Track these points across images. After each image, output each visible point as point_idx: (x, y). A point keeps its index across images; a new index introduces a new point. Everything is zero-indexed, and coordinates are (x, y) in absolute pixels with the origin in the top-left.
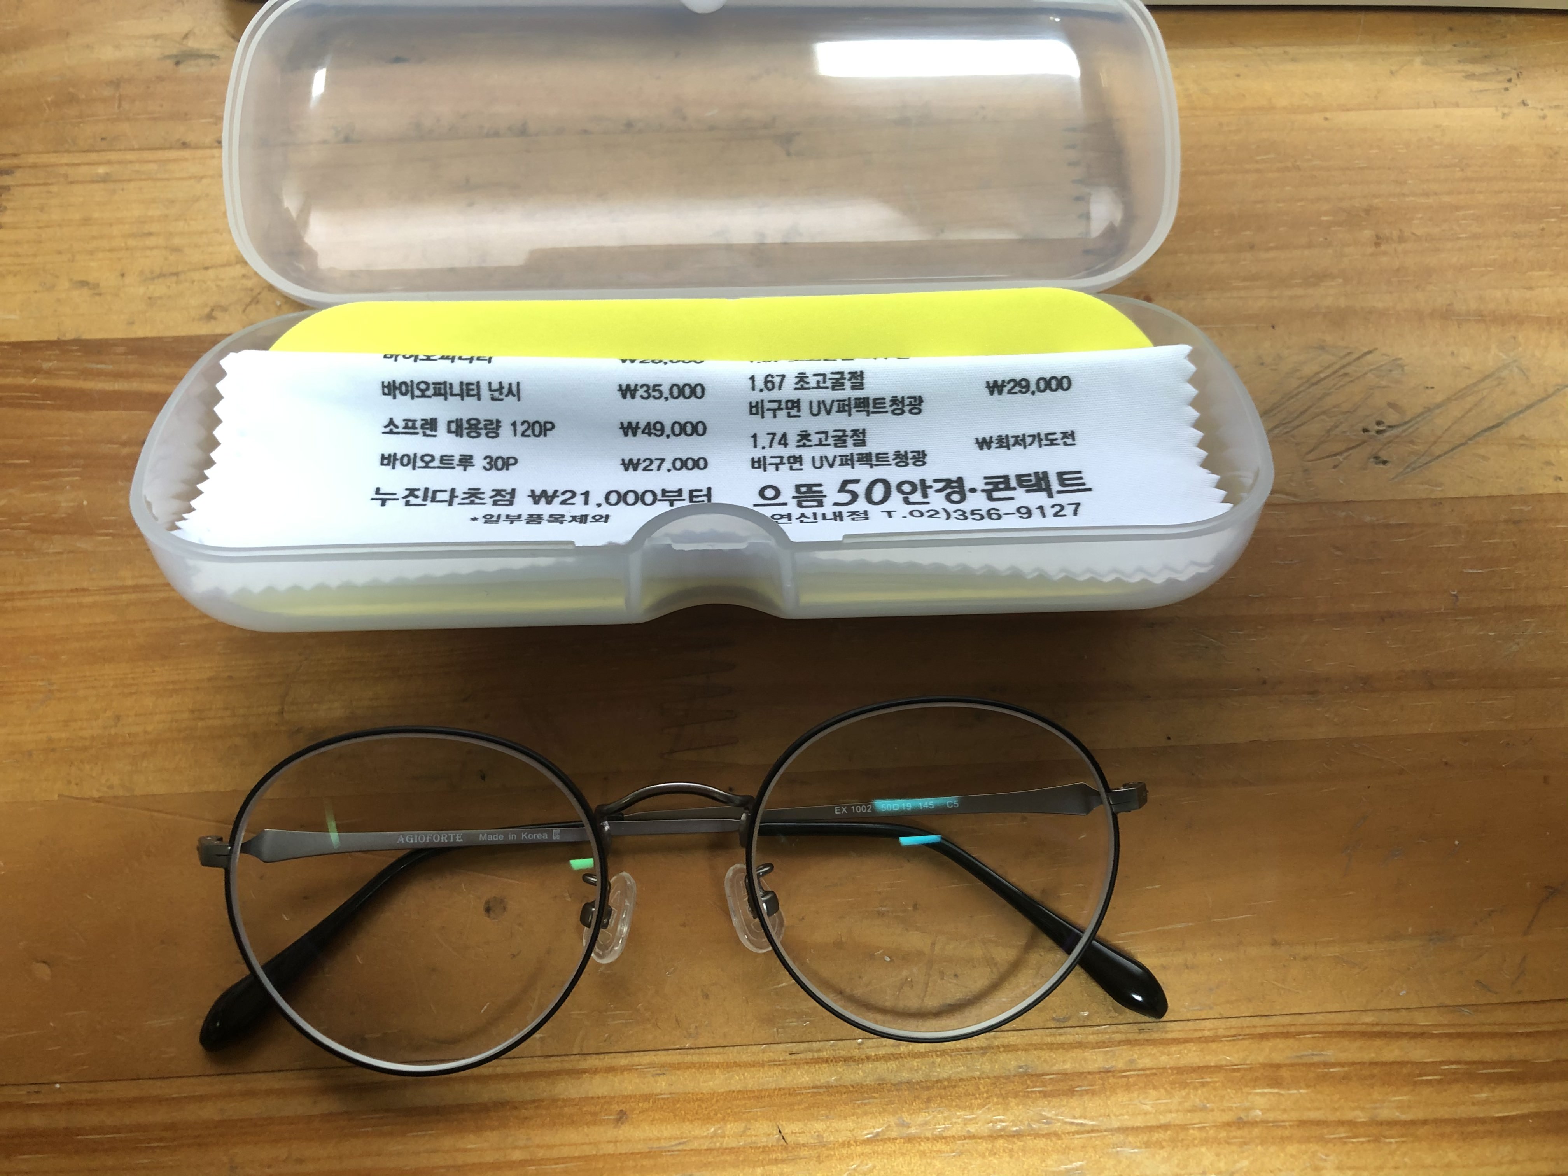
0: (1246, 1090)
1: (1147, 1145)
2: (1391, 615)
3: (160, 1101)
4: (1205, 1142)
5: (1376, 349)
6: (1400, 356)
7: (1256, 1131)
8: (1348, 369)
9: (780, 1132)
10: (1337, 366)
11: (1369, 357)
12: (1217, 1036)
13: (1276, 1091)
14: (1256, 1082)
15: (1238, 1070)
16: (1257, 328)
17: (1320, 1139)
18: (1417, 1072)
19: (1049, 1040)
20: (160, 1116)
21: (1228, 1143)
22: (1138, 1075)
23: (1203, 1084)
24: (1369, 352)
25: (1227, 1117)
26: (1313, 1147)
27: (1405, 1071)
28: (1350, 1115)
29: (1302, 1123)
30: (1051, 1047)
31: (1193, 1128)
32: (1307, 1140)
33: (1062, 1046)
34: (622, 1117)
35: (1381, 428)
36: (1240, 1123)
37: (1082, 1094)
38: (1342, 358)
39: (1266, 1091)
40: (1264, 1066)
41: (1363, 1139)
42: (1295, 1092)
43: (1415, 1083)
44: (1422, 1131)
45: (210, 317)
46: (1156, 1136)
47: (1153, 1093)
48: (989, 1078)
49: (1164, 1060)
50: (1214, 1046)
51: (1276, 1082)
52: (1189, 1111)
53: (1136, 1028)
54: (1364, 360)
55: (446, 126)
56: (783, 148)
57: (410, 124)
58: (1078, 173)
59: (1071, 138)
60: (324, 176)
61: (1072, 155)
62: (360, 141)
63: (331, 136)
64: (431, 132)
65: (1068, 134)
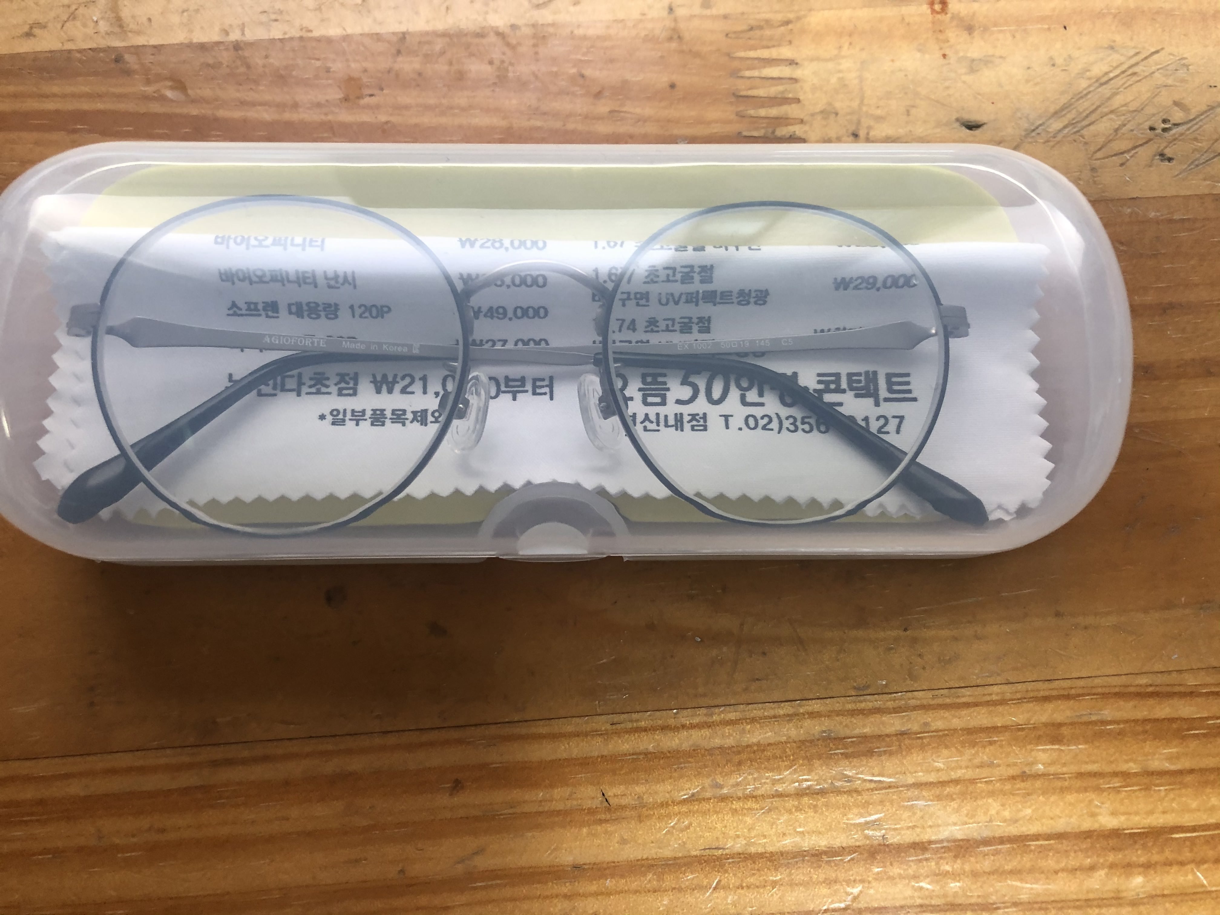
0: (1029, 747)
1: (939, 798)
2: (1172, 306)
3: (28, 779)
4: (992, 794)
5: (1162, 49)
6: (1185, 56)
7: (1038, 784)
8: (1135, 69)
9: (603, 795)
10: (1125, 67)
11: (1156, 57)
12: (1004, 700)
13: (1057, 747)
14: (1039, 740)
15: (1023, 729)
16: (1049, 29)
17: (1098, 789)
18: (1185, 727)
19: (849, 706)
20: (29, 793)
21: (1013, 795)
22: (931, 736)
23: (991, 743)
24: (1157, 52)
25: (1011, 772)
26: (1091, 795)
27: (1175, 726)
28: (1124, 767)
29: (1080, 775)
30: (853, 713)
31: (981, 783)
32: (1086, 790)
33: (861, 712)
34: (457, 786)
35: (1167, 126)
36: (1024, 777)
37: (880, 754)
38: (1131, 58)
39: (1048, 747)
40: (1046, 725)
41: (1135, 788)
42: (1074, 747)
43: (1184, 738)
44: (1188, 779)
45: (29, 35)
46: (948, 790)
47: (945, 752)
48: (795, 742)
49: (956, 723)
50: (1000, 708)
51: (1056, 739)
52: (978, 767)
53: (930, 694)
54: (1151, 60)
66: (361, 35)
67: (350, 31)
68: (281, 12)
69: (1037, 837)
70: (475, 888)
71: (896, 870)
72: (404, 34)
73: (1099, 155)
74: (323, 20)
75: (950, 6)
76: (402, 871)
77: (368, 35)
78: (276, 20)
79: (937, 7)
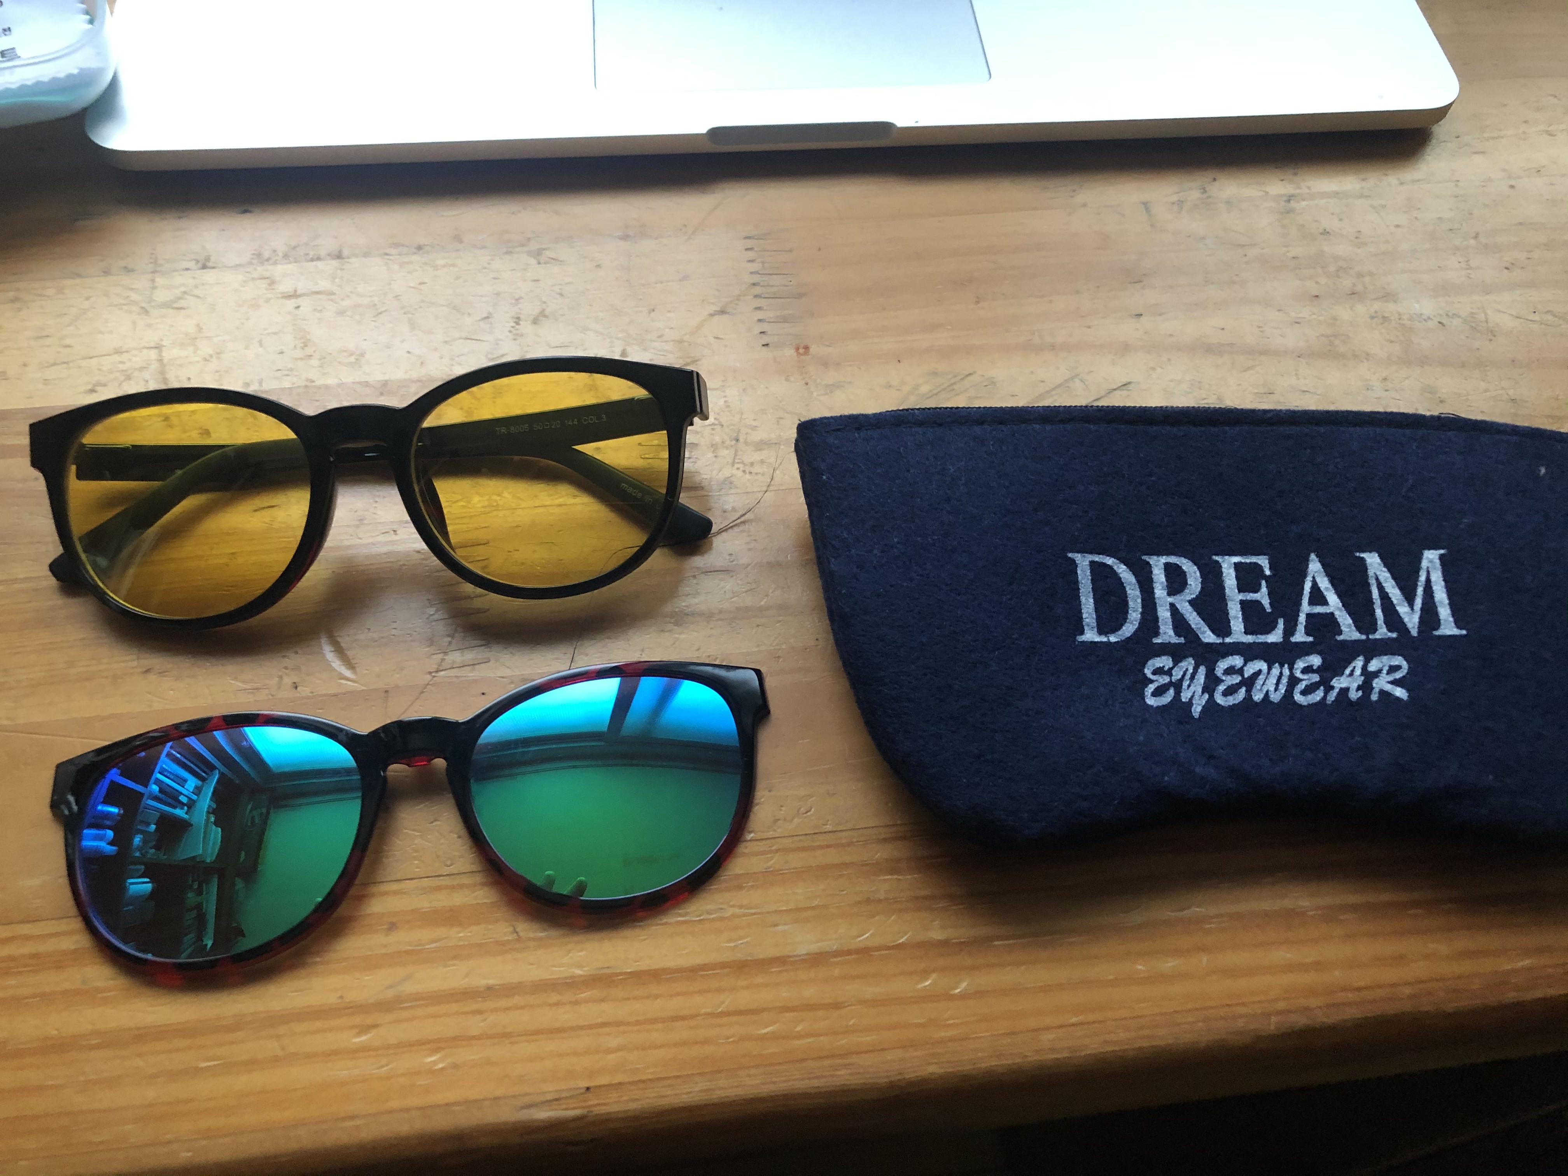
0: (872, 878)
1: (798, 921)
3: (27, 938)
4: (841, 916)
5: (975, 372)
6: (994, 377)
7: (880, 906)
8: (955, 387)
10: (945, 385)
11: (971, 379)
13: (896, 877)
16: (887, 362)
20: (27, 949)
21: (859, 916)
22: (792, 873)
23: (841, 876)
24: (971, 375)
25: (859, 898)
26: (923, 914)
28: (950, 889)
34: (392, 927)
36: (868, 901)
38: (951, 380)
42: (910, 877)
46: (804, 915)
47: (802, 885)
49: (812, 861)
50: (848, 849)
51: (895, 871)
52: (830, 896)
53: (790, 840)
54: (967, 381)
55: (281, 254)
56: (535, 258)
57: (254, 254)
58: (755, 267)
59: (749, 243)
60: (185, 293)
61: (750, 255)
62: (214, 268)
63: (191, 265)
64: (268, 260)
65: (748, 241)
66: (353, 383)
67: (344, 381)
68: (291, 370)
69: (879, 949)
70: (403, 1008)
71: (760, 979)
72: (386, 381)
74: (324, 374)
75: (811, 350)
76: (341, 997)
77: (358, 383)
78: (287, 376)
79: (801, 351)
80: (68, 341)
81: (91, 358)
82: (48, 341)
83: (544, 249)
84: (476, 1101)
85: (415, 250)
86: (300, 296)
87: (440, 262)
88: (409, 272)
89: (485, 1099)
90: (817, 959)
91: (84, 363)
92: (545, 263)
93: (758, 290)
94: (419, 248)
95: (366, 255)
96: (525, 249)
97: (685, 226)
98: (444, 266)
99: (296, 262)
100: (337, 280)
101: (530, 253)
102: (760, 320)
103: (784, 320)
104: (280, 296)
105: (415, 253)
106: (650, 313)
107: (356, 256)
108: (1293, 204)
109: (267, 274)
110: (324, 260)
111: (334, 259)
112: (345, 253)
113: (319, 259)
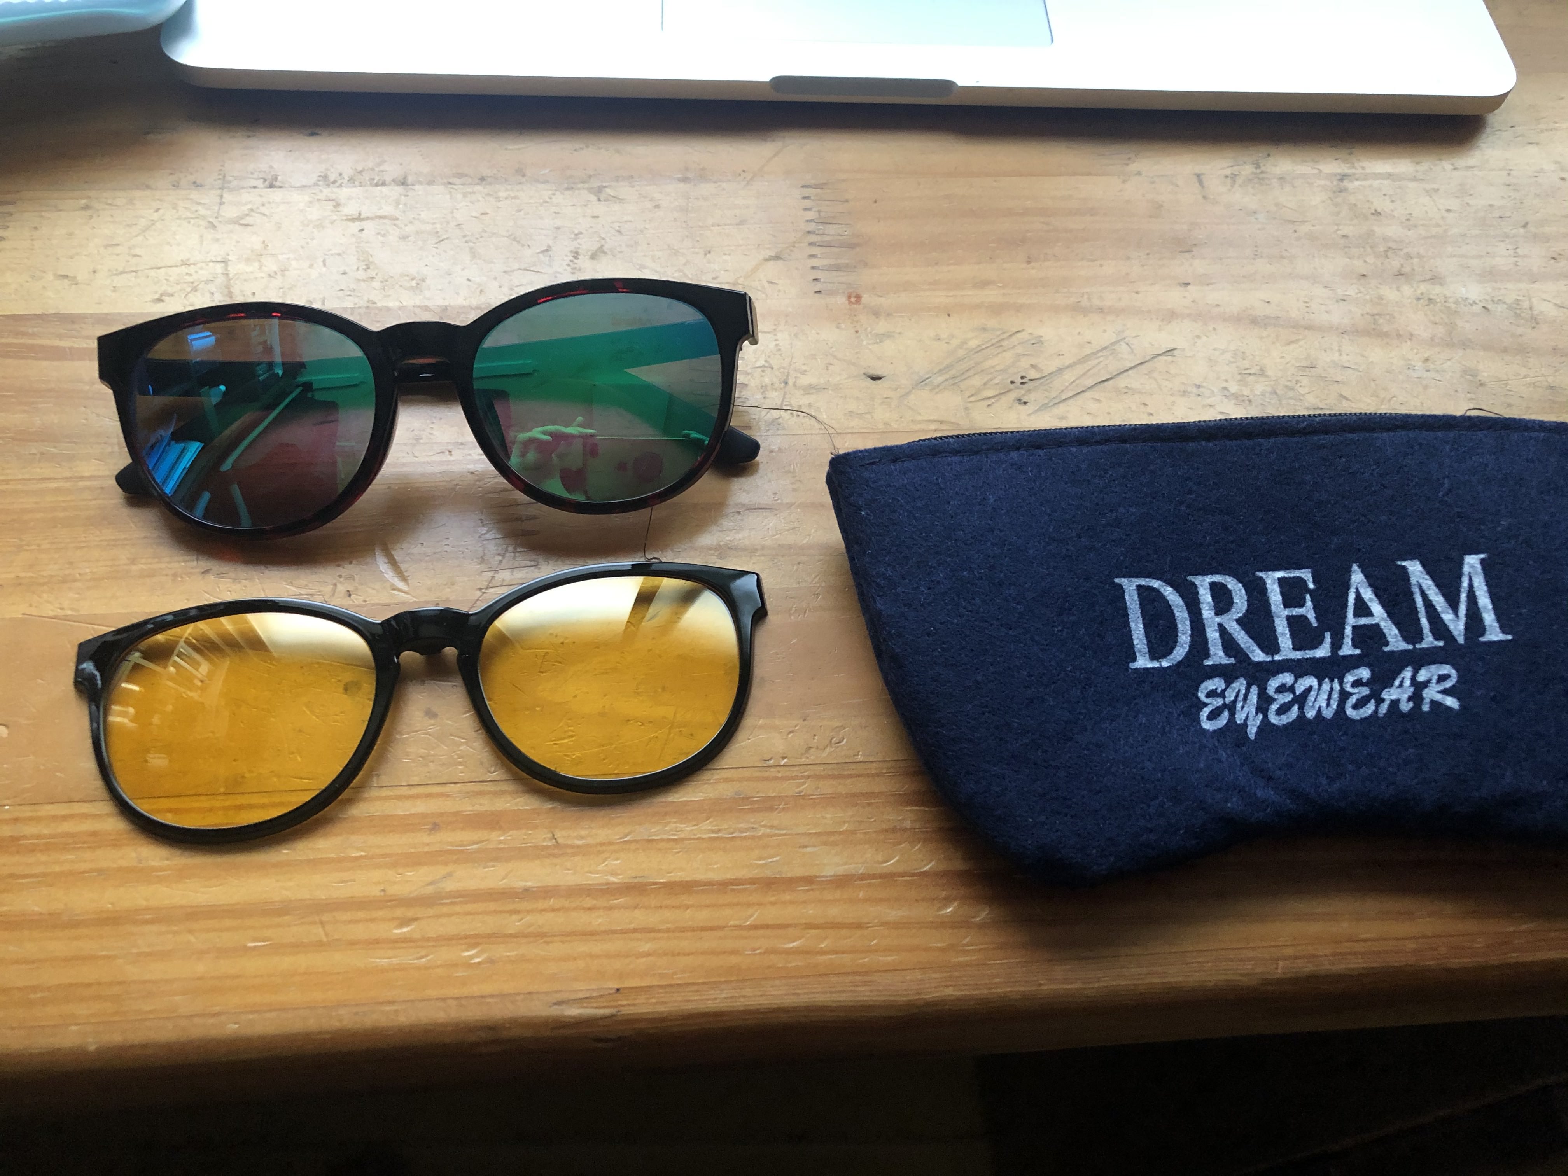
0: (900, 808)
1: (825, 844)
4: (867, 842)
5: (1023, 330)
6: (1041, 335)
8: (1002, 343)
9: (553, 834)
10: (994, 341)
11: (1018, 335)
16: (937, 315)
20: (83, 828)
21: (885, 843)
22: (821, 799)
23: (869, 804)
24: (1018, 332)
25: (885, 826)
35: (1024, 381)
36: (894, 830)
38: (999, 335)
39: (915, 808)
40: (915, 793)
46: (832, 839)
47: (831, 810)
48: (710, 799)
49: (842, 789)
50: (878, 779)
51: (922, 803)
52: (858, 822)
53: (821, 768)
54: (1014, 337)
55: (347, 178)
56: (596, 195)
57: (320, 176)
58: (811, 215)
59: (807, 192)
60: (252, 210)
61: (808, 203)
62: (281, 187)
63: (259, 183)
64: (334, 182)
65: (805, 189)
66: (414, 306)
67: (405, 304)
68: (354, 290)
69: (903, 875)
70: (442, 904)
71: (787, 897)
72: (446, 306)
73: (972, 399)
74: (386, 296)
75: (863, 299)
76: (384, 890)
77: (419, 307)
78: (350, 295)
79: (853, 300)
80: (137, 251)
81: (159, 268)
82: (118, 250)
83: (606, 187)
84: (510, 994)
85: (477, 181)
86: (363, 219)
87: (502, 194)
88: (472, 203)
89: (519, 994)
90: (842, 882)
91: (152, 273)
92: (605, 201)
93: (813, 238)
94: (482, 179)
95: (431, 183)
96: (586, 185)
97: (744, 171)
98: (506, 198)
99: (361, 186)
100: (401, 206)
101: (591, 190)
102: (813, 268)
103: (837, 268)
104: (345, 218)
105: (478, 184)
106: (706, 254)
107: (420, 183)
108: (1346, 183)
109: (333, 196)
110: (390, 185)
111: (398, 185)
112: (410, 179)
113: (384, 184)
